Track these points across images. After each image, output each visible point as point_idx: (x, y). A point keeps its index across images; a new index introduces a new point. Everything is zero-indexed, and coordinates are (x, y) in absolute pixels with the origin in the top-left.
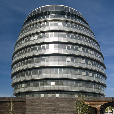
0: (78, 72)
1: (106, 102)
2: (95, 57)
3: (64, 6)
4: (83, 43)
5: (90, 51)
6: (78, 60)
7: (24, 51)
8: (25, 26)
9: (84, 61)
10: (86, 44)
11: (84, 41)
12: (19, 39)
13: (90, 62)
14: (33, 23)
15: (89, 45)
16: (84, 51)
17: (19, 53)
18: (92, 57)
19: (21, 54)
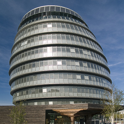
0: (71, 76)
1: (81, 109)
2: (92, 58)
3: (54, 6)
4: (75, 43)
5: (85, 52)
6: (70, 62)
7: (20, 56)
8: (22, 28)
9: (77, 63)
10: (79, 44)
11: (77, 41)
12: (16, 42)
13: (85, 64)
14: (27, 26)
15: (84, 45)
16: (77, 52)
17: (16, 58)
18: (88, 58)
19: (18, 59)
